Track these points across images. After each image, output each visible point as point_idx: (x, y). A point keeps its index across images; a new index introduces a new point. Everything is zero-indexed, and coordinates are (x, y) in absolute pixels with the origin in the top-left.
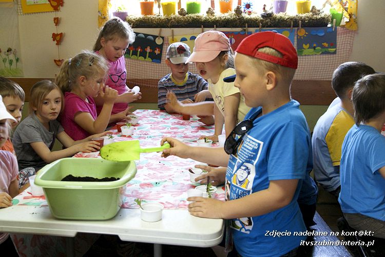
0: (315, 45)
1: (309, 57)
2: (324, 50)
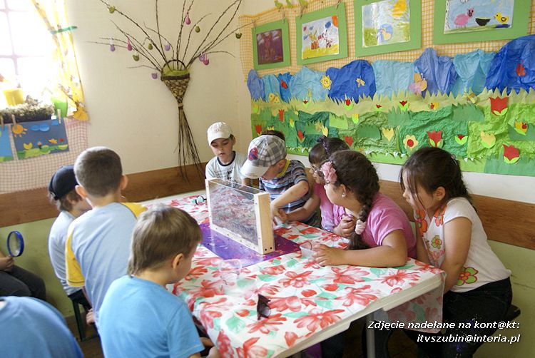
0: (39, 143)
1: (35, 159)
2: (53, 148)
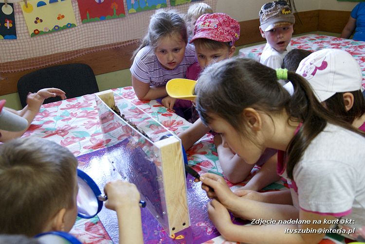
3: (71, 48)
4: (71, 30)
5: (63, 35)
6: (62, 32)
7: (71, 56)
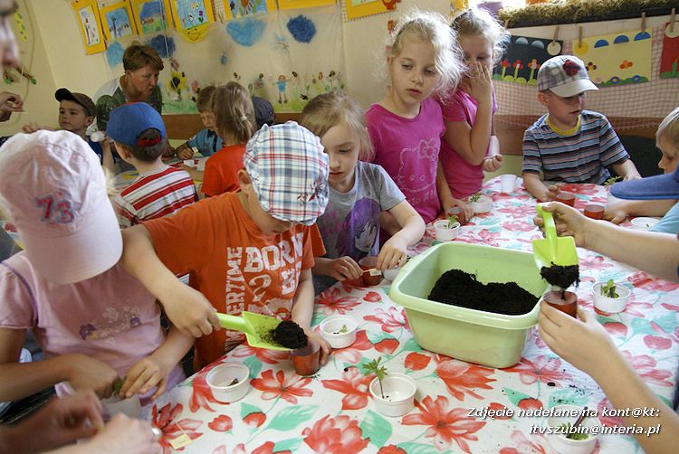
3: (629, 112)
4: (637, 86)
5: (622, 92)
6: (622, 88)
7: (626, 125)
